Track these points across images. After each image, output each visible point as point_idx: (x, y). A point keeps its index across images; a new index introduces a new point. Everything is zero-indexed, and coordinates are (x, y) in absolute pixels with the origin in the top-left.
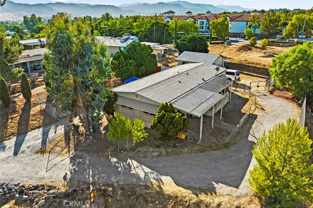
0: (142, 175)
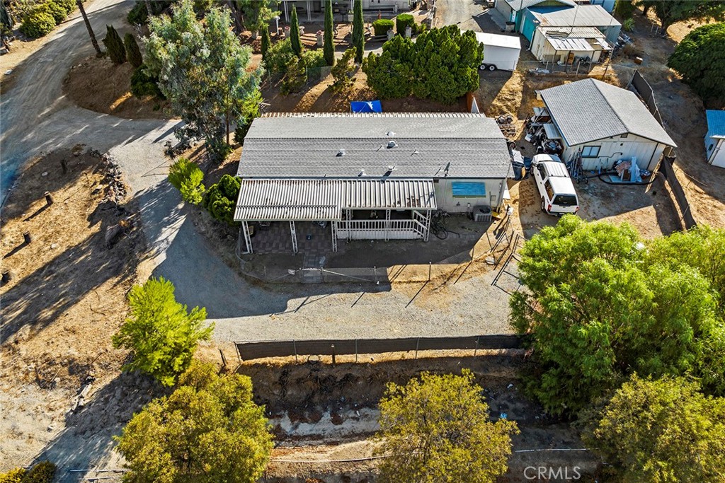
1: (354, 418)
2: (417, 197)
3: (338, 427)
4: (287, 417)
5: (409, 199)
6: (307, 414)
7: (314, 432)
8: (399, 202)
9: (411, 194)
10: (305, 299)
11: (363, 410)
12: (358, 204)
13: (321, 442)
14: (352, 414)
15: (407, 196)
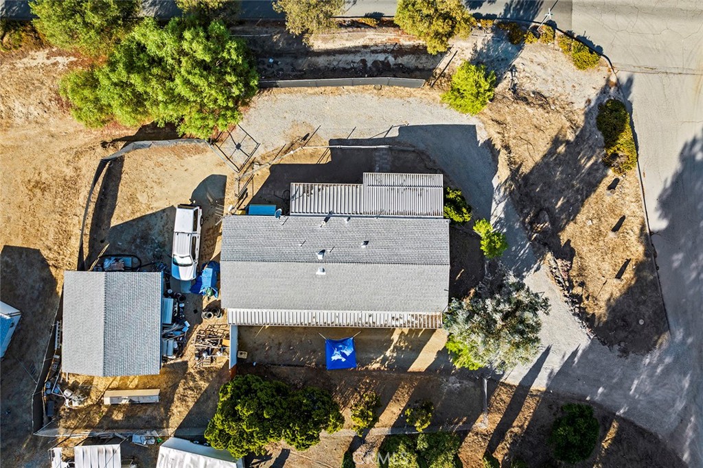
0: (502, 205)
1: (354, 63)
2: (305, 194)
3: (363, 58)
4: (391, 64)
5: (311, 194)
6: (381, 65)
7: (376, 55)
8: (319, 190)
9: (309, 198)
10: (387, 136)
11: (349, 67)
12: (351, 188)
13: (372, 48)
14: (355, 65)
15: (313, 196)
